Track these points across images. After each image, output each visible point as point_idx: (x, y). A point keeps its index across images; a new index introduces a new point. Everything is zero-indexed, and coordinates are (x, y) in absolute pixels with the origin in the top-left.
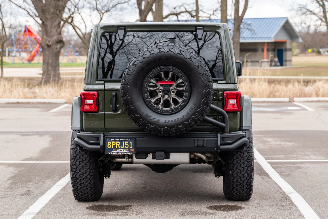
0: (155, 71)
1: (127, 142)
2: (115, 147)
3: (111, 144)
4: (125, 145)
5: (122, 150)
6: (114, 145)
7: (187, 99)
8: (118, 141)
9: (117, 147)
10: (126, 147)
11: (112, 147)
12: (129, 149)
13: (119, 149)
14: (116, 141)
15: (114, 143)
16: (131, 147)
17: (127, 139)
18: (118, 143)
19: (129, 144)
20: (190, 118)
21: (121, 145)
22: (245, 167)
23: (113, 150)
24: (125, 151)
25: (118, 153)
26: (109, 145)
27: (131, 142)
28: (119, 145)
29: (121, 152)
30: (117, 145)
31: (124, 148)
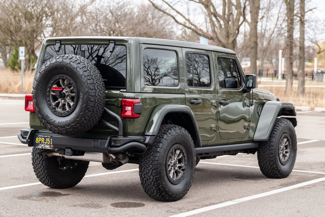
0: (54, 79)
1: (49, 139)
2: (41, 142)
3: (38, 140)
4: (47, 142)
5: (45, 146)
6: (40, 140)
7: (75, 104)
8: (43, 137)
9: (42, 143)
10: (48, 143)
11: (39, 143)
12: (50, 144)
13: (44, 144)
14: (41, 137)
15: (40, 139)
16: (51, 144)
17: (49, 137)
18: (43, 139)
19: (50, 140)
20: (75, 121)
21: (45, 141)
22: (150, 170)
23: (40, 145)
24: (47, 147)
25: (42, 147)
26: (37, 140)
27: (51, 139)
28: (43, 141)
29: (44, 147)
30: (42, 140)
31: (47, 144)
